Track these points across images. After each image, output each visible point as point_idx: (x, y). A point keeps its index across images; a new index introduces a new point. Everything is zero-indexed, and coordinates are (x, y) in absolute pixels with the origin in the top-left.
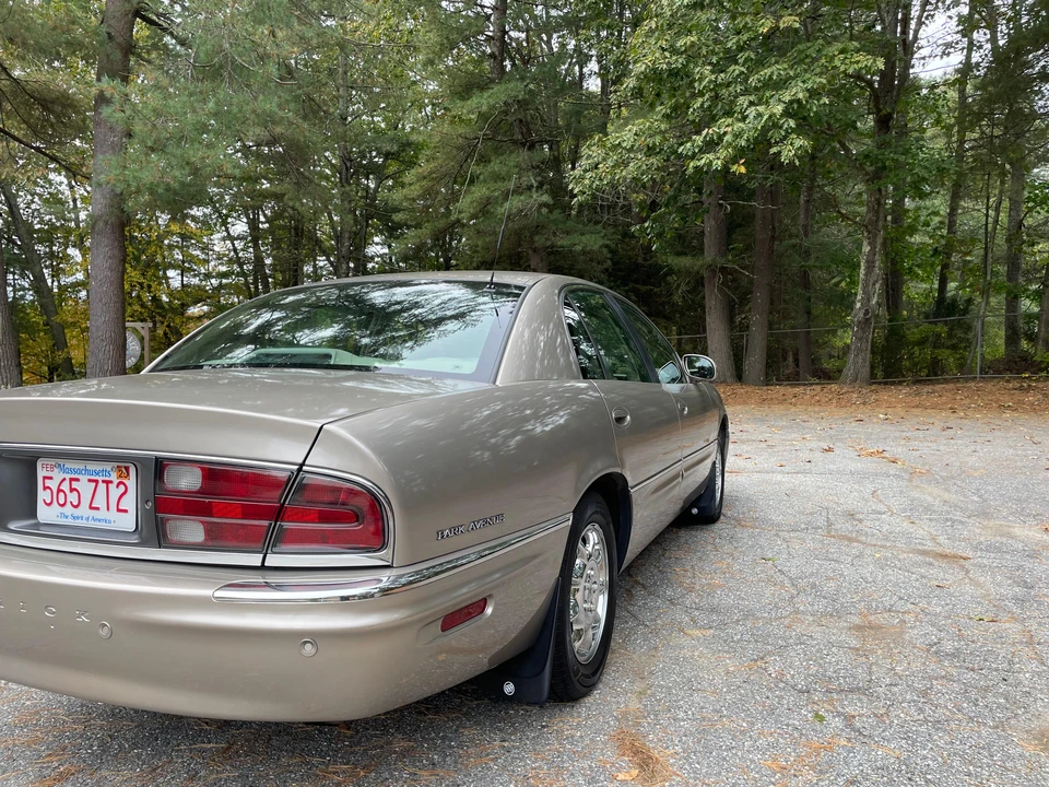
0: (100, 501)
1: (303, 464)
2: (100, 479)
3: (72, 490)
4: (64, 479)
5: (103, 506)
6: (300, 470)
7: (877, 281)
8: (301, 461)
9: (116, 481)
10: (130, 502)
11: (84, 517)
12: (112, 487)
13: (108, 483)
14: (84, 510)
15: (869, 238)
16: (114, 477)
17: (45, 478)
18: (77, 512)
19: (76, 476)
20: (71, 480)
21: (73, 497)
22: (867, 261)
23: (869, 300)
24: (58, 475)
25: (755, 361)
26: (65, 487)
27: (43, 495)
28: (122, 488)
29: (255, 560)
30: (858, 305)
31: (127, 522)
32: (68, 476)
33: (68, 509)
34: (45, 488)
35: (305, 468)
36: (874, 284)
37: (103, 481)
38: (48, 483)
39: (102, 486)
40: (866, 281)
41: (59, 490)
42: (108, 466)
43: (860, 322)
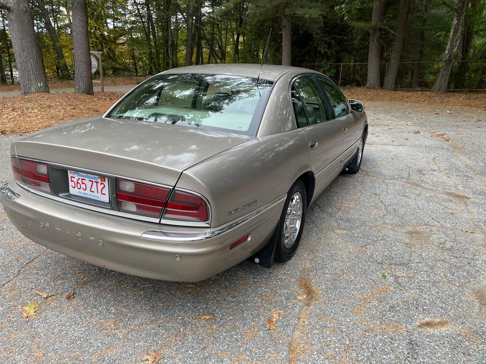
0: (94, 189)
1: (175, 187)
2: (94, 181)
3: (83, 183)
4: (79, 179)
5: (96, 191)
6: (174, 189)
7: (458, 39)
8: (174, 185)
9: (100, 182)
10: (106, 191)
11: (88, 194)
12: (99, 184)
13: (97, 182)
14: (88, 191)
15: (457, 17)
16: (99, 180)
17: (71, 177)
18: (85, 192)
19: (84, 178)
20: (82, 179)
21: (83, 186)
22: (455, 29)
23: (452, 49)
24: (76, 177)
25: (390, 78)
26: (80, 181)
27: (71, 184)
28: (103, 186)
29: (157, 221)
30: (447, 52)
31: (106, 199)
32: (81, 178)
33: (82, 190)
34: (72, 181)
35: (176, 188)
36: (456, 41)
37: (95, 182)
38: (73, 179)
39: (95, 184)
40: (452, 39)
41: (78, 183)
42: (97, 177)
43: (446, 61)
